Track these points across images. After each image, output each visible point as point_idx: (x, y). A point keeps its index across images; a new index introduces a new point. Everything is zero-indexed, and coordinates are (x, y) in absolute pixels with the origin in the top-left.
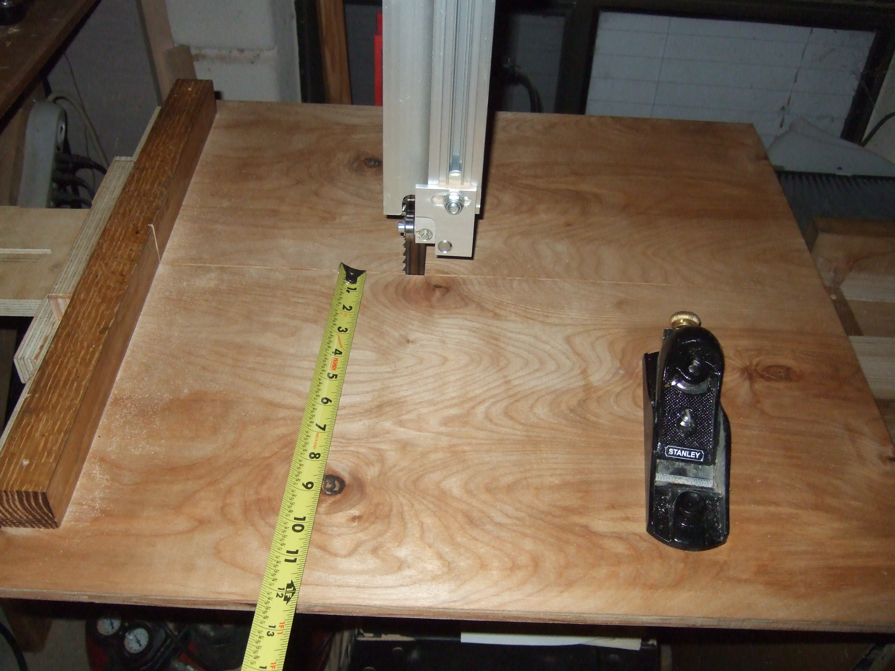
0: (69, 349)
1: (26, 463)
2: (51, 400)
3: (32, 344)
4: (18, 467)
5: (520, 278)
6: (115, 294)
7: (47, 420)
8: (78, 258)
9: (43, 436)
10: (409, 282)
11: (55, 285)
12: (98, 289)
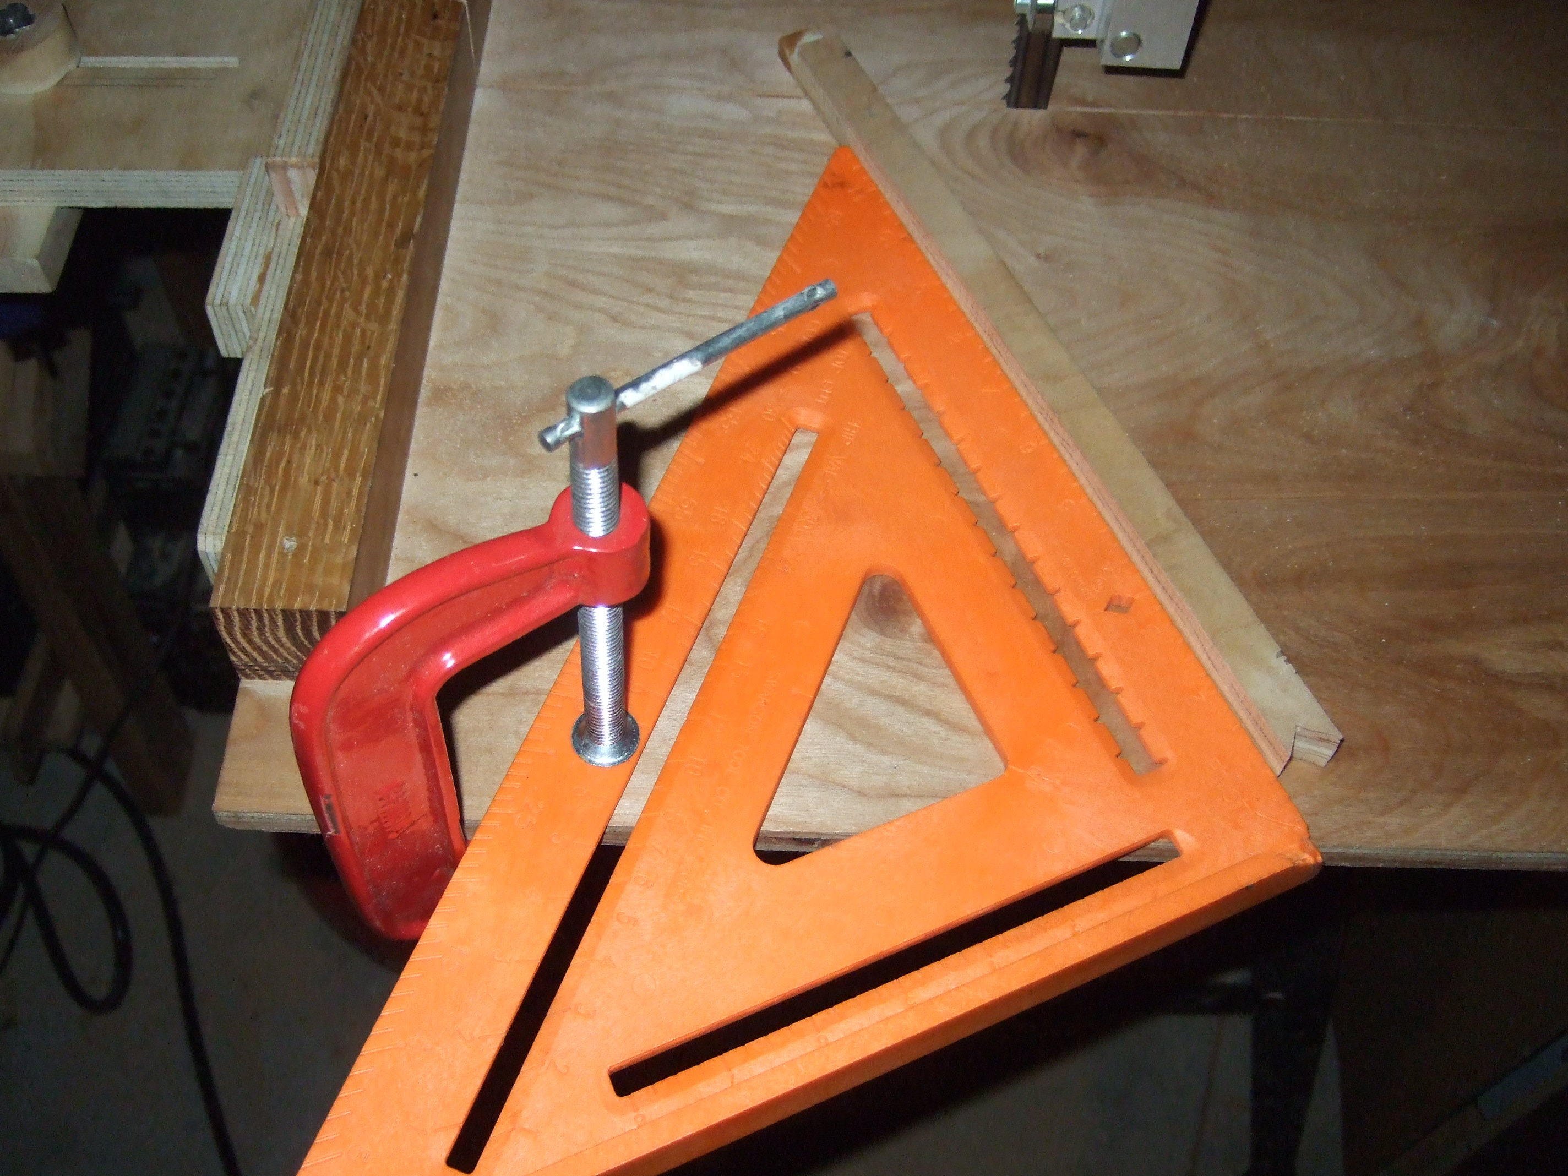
0: (336, 284)
1: (290, 544)
2: (318, 400)
3: (241, 271)
4: (275, 555)
5: (1249, 117)
6: (413, 157)
7: (319, 446)
8: (315, 78)
9: (316, 483)
10: (1016, 124)
11: (276, 138)
12: (373, 148)
